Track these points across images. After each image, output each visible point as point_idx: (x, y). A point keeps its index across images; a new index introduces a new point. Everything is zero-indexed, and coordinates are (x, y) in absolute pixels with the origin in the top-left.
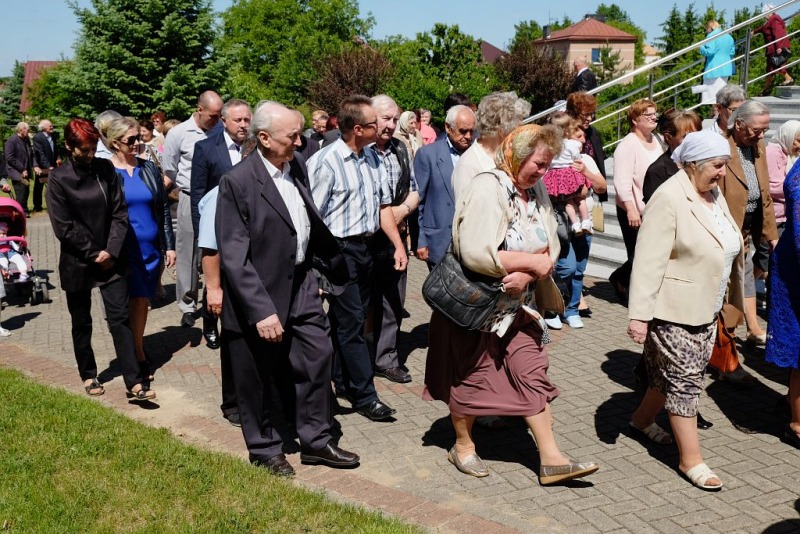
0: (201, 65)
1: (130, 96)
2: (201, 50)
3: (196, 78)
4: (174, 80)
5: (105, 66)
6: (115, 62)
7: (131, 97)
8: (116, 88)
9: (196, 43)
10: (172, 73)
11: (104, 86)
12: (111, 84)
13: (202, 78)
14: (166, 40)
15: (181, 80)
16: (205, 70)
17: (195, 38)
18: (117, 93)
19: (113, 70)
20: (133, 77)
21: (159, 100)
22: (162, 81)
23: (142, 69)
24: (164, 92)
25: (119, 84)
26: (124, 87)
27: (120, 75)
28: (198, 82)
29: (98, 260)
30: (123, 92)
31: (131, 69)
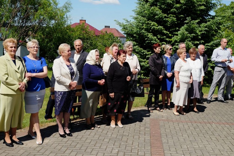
0: (204, 21)
1: (157, 38)
2: (205, 12)
3: (200, 29)
4: (187, 30)
5: (145, 19)
6: (151, 17)
7: (159, 39)
8: (150, 32)
9: (203, 7)
10: (185, 26)
11: (143, 31)
12: (148, 30)
13: (204, 29)
14: (185, 5)
15: (191, 30)
16: (206, 24)
17: (203, 5)
18: (150, 35)
19: (150, 22)
20: (161, 27)
21: (176, 41)
22: (179, 30)
23: (166, 22)
24: (179, 37)
25: (152, 30)
26: (155, 33)
27: (154, 25)
28: (201, 31)
29: (160, 78)
30: (154, 35)
31: (160, 22)
